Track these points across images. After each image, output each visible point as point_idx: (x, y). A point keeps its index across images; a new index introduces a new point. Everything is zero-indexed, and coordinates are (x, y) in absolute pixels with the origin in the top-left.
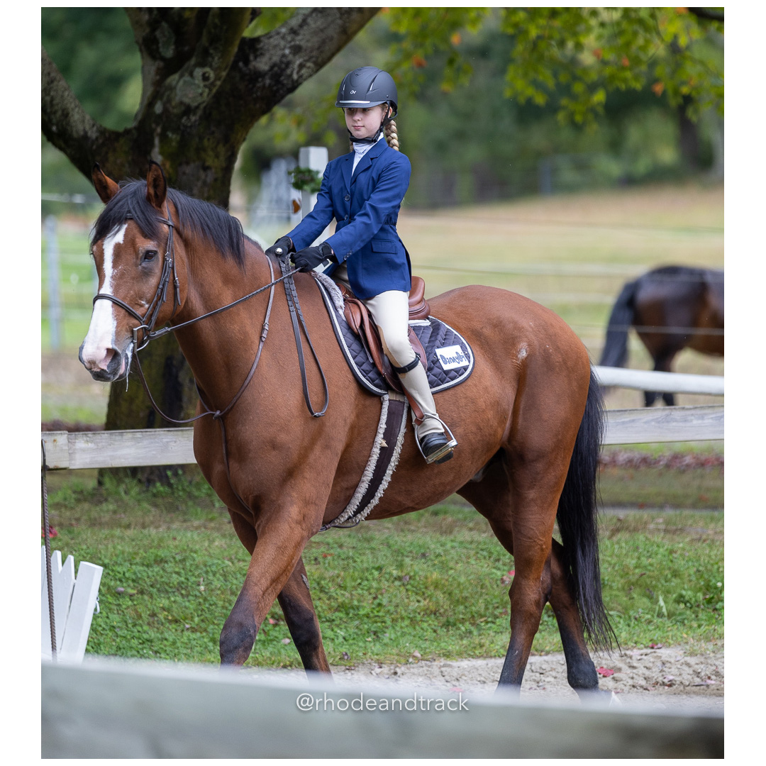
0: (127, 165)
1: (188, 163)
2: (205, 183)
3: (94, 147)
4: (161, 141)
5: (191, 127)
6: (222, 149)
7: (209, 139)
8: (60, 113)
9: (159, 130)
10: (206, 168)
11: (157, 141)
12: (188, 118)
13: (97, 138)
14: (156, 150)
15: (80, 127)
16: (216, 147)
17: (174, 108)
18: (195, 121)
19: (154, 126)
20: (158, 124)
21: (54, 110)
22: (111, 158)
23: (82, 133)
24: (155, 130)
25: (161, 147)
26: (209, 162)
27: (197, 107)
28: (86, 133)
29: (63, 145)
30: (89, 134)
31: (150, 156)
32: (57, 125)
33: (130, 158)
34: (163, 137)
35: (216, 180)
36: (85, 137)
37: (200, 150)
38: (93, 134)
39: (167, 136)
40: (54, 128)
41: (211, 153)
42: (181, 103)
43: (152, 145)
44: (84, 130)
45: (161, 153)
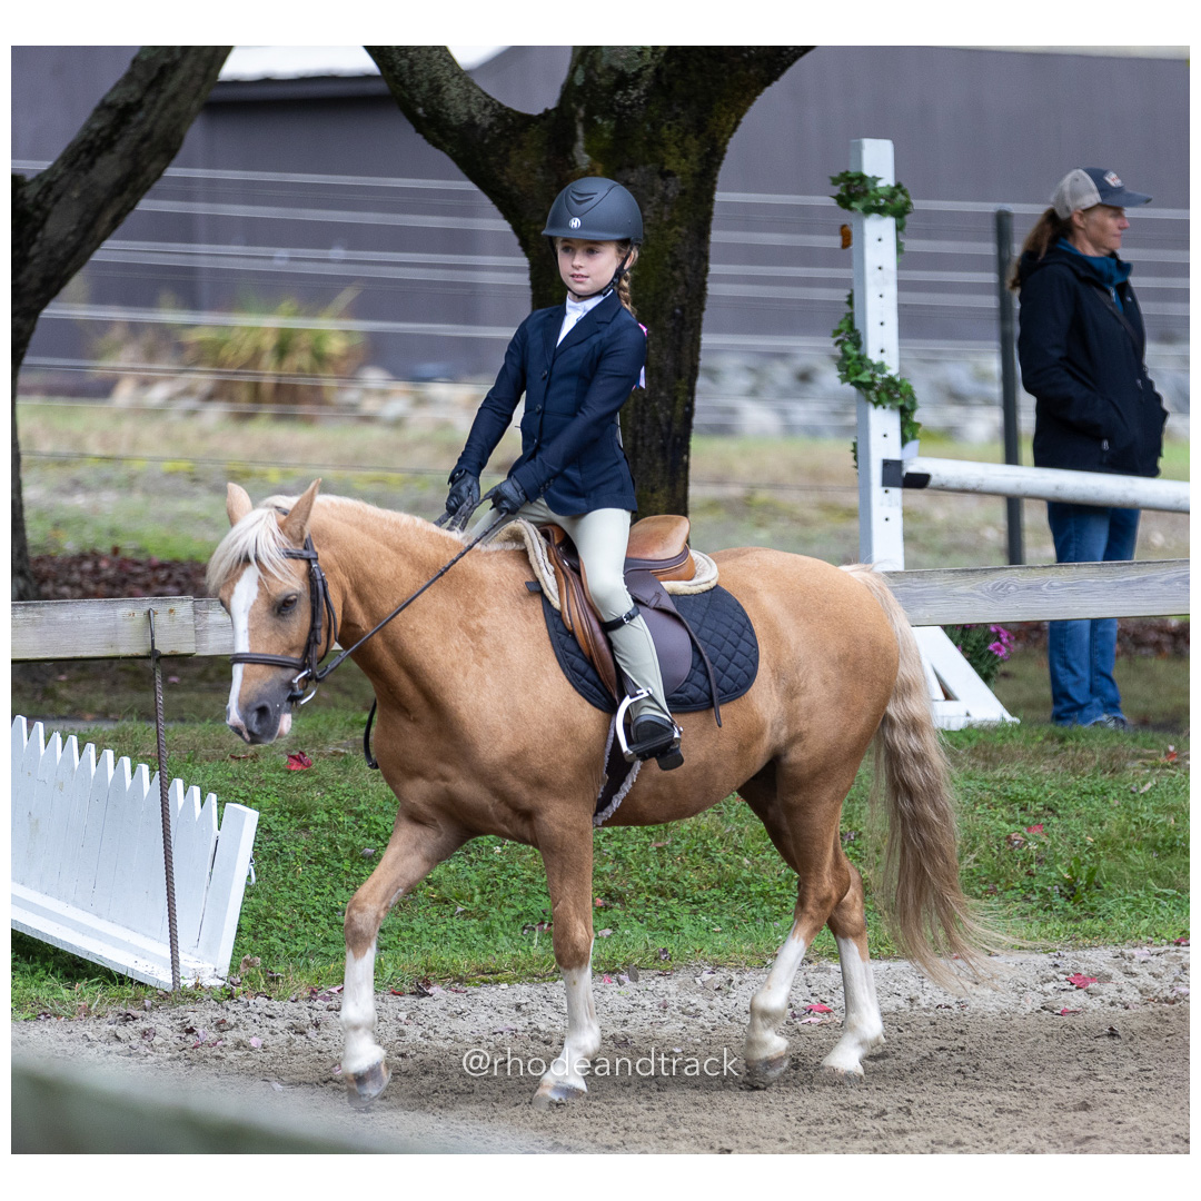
0: (539, 170)
1: (632, 167)
2: (664, 198)
3: (486, 141)
4: (586, 131)
5: (631, 107)
6: (693, 144)
7: (669, 127)
8: (426, 85)
9: (582, 112)
10: (666, 175)
11: (580, 131)
12: (626, 93)
13: (491, 126)
14: (580, 145)
15: (462, 109)
16: (682, 140)
17: (600, 76)
18: (638, 98)
19: (573, 105)
20: (579, 105)
21: (416, 82)
22: (515, 159)
23: (465, 118)
24: (576, 112)
25: (588, 141)
26: (671, 165)
27: (638, 75)
28: (472, 117)
29: (439, 140)
30: (477, 120)
31: (573, 156)
32: (424, 106)
33: (544, 158)
34: (589, 124)
35: (683, 193)
36: (471, 124)
37: (654, 143)
38: (484, 120)
39: (595, 121)
40: (420, 110)
41: (674, 150)
42: (611, 68)
43: (574, 138)
44: (469, 113)
45: (588, 151)
